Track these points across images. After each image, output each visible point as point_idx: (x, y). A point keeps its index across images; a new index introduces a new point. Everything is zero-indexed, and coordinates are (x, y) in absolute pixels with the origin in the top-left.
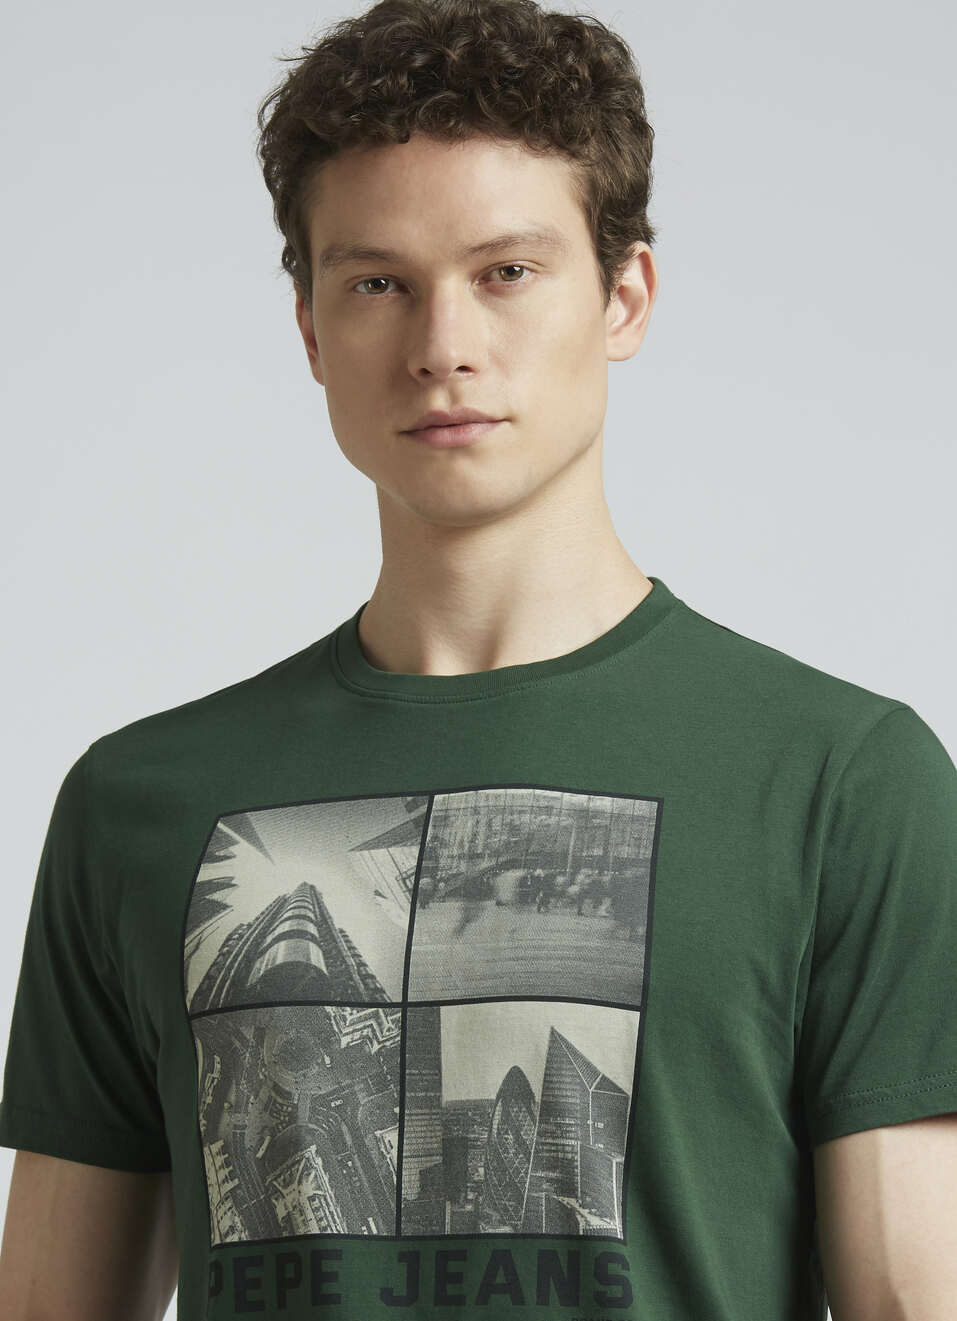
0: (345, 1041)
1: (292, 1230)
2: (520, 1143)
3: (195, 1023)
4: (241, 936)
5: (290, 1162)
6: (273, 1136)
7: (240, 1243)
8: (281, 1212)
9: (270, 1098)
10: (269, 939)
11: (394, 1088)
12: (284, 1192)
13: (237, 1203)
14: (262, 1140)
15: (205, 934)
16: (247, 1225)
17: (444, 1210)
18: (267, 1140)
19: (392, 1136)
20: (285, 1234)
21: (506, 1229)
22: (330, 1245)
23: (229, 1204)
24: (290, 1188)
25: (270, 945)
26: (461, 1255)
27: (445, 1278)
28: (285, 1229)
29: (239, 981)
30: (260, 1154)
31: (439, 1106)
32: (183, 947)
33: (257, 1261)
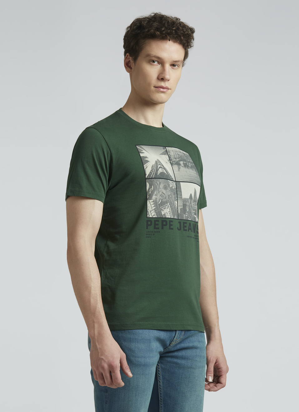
0: (171, 186)
1: (165, 216)
2: (191, 206)
3: (147, 180)
4: (154, 167)
5: (165, 205)
6: (162, 201)
7: (155, 218)
8: (163, 213)
9: (161, 194)
10: (158, 168)
11: (176, 195)
12: (164, 210)
13: (155, 211)
14: (159, 201)
15: (148, 165)
16: (157, 215)
17: (183, 215)
18: (161, 201)
19: (176, 203)
20: (164, 217)
21: (190, 220)
22: (172, 220)
23: (154, 211)
24: (166, 209)
25: (159, 169)
26: (186, 223)
27: (185, 227)
28: (164, 216)
29: (156, 174)
30: (159, 203)
31: (182, 198)
32: (144, 167)
33: (158, 221)
